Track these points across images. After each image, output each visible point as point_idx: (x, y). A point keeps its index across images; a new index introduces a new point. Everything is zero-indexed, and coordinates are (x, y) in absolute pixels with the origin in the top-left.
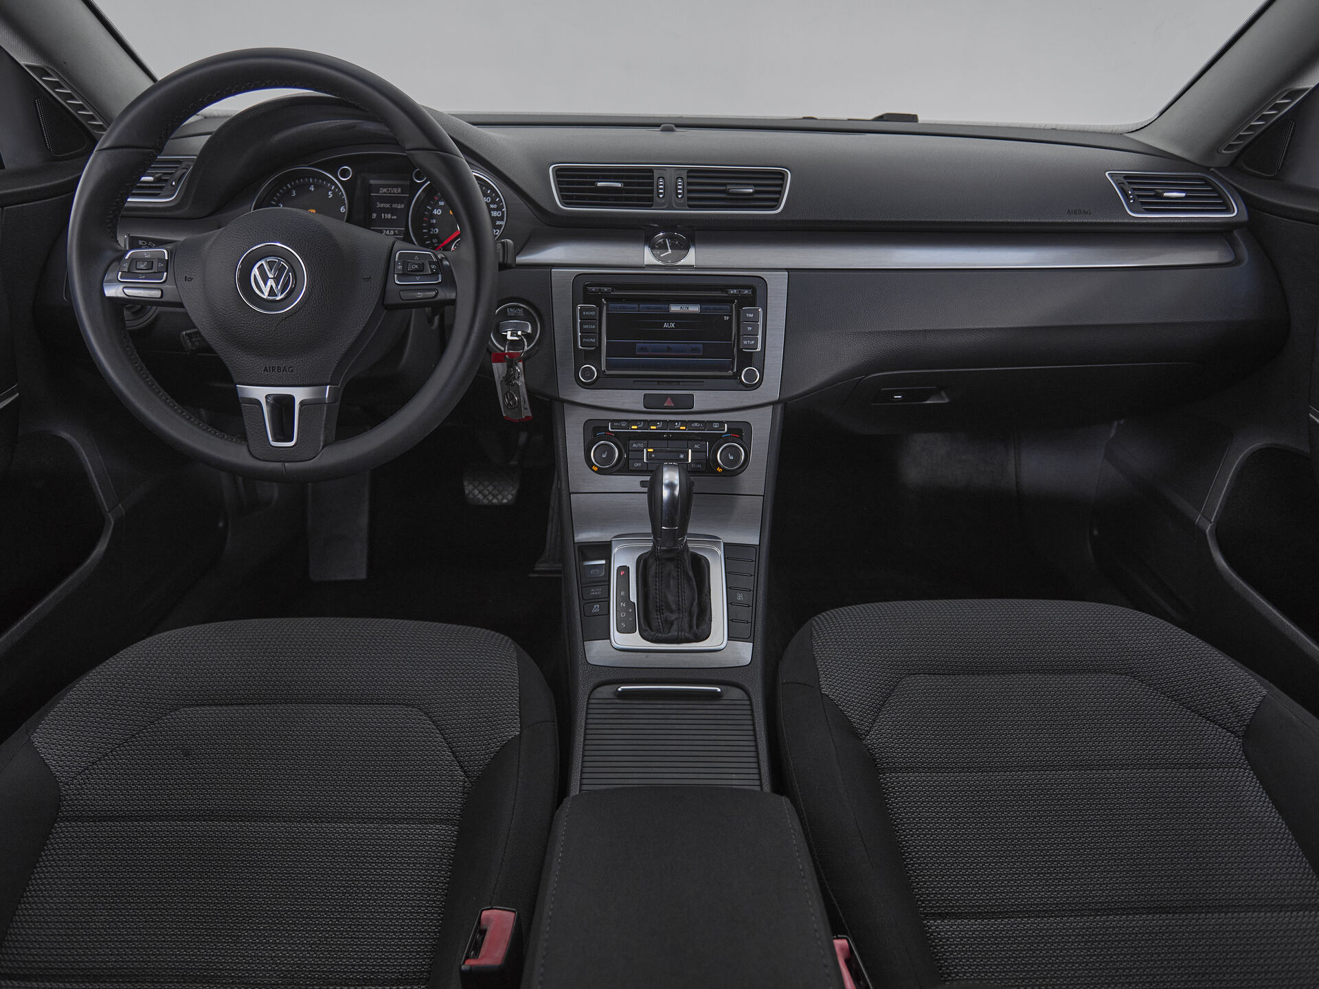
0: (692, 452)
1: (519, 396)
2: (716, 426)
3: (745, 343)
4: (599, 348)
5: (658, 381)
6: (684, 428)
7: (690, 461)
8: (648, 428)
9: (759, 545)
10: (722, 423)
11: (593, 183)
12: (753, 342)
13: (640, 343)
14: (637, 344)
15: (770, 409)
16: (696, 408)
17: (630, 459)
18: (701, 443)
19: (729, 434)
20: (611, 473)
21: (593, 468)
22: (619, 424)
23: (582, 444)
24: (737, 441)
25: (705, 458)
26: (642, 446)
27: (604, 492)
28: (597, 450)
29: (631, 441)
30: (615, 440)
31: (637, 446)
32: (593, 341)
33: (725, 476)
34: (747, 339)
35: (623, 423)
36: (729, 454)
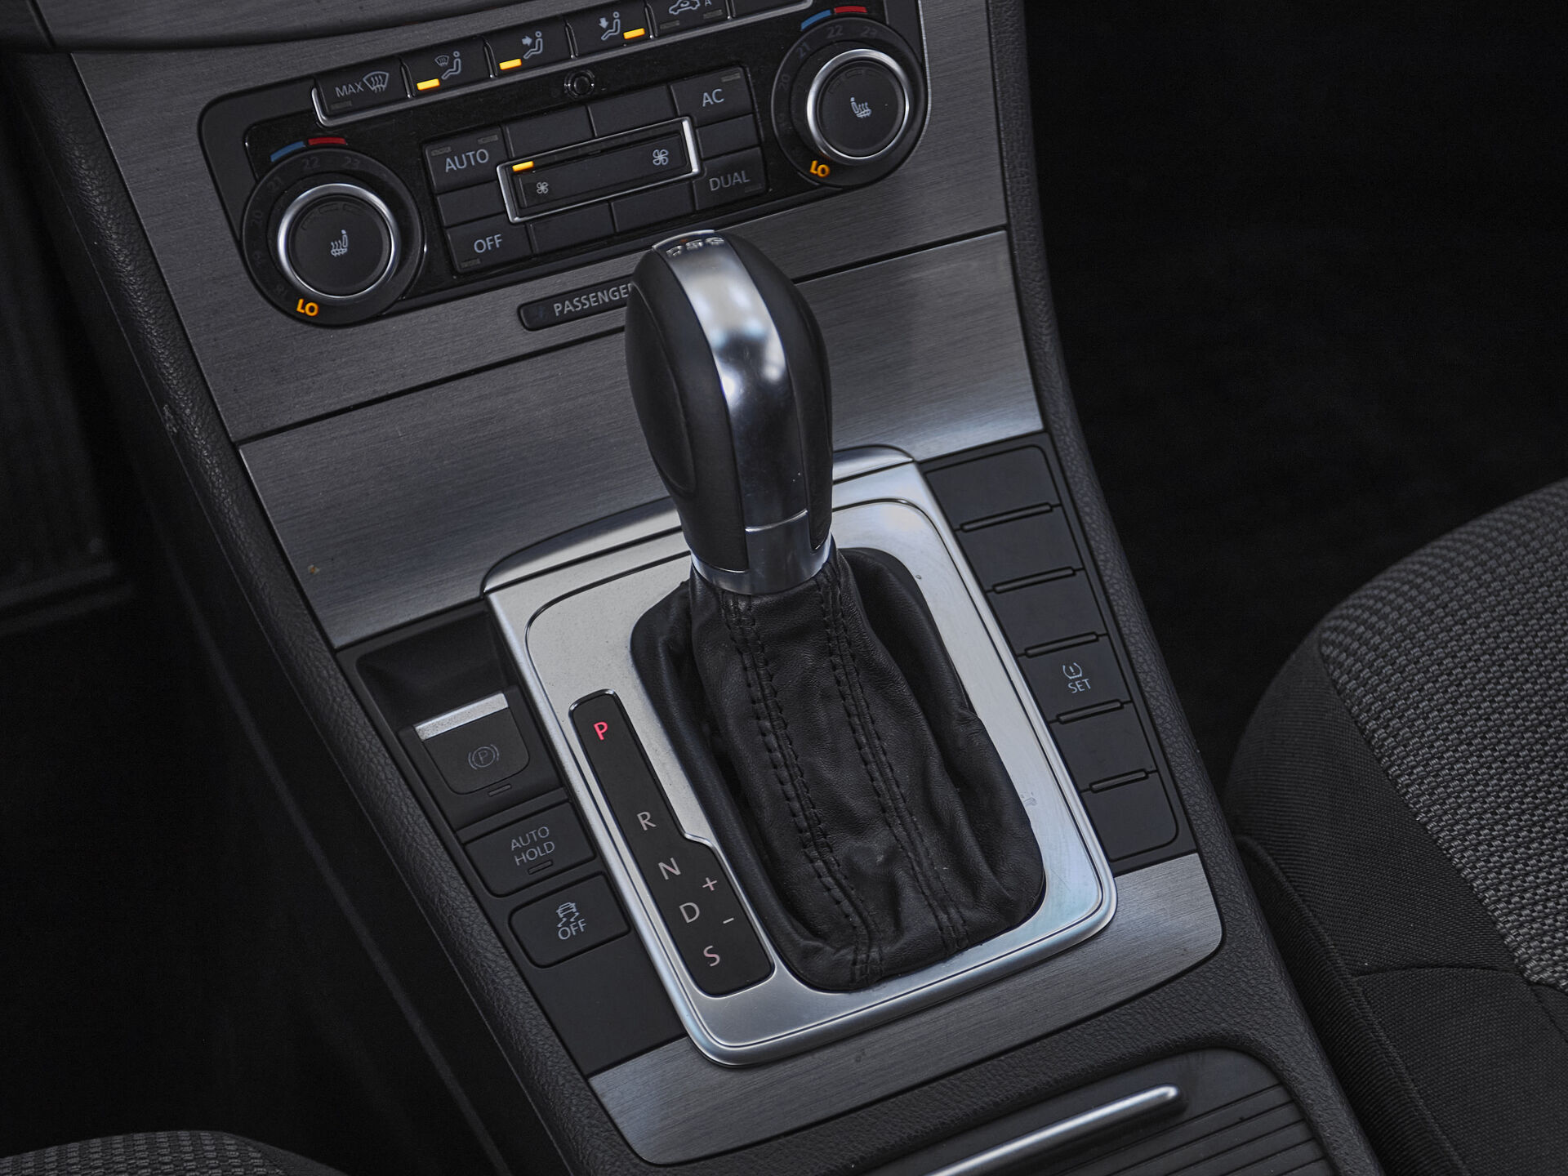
0: (693, 128)
6: (640, 32)
7: (695, 169)
8: (489, 67)
9: (1047, 428)
17: (448, 231)
18: (724, 80)
19: (827, 13)
20: (385, 310)
21: (299, 309)
22: (356, 88)
23: (221, 221)
24: (863, 35)
25: (756, 142)
26: (483, 156)
27: (376, 396)
28: (300, 230)
29: (431, 153)
30: (357, 167)
31: (462, 164)
33: (845, 189)
35: (373, 76)
36: (852, 99)
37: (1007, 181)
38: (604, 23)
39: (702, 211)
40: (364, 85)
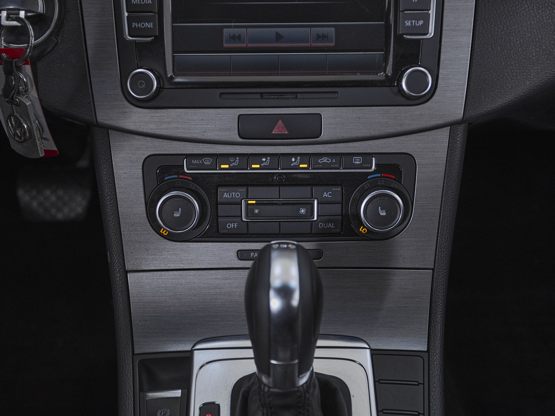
0: (318, 204)
1: (28, 119)
2: (358, 161)
3: (408, 23)
4: (160, 38)
5: (261, 94)
6: (306, 166)
7: (315, 219)
8: (248, 166)
9: (428, 351)
10: (367, 156)
12: (421, 22)
13: (230, 27)
14: (225, 30)
15: (446, 131)
16: (325, 135)
17: (219, 218)
18: (334, 189)
19: (379, 175)
20: (191, 239)
21: (161, 231)
22: (199, 162)
23: (142, 195)
24: (392, 186)
25: (340, 214)
26: (238, 195)
27: (180, 268)
28: (165, 205)
29: (219, 189)
30: (194, 188)
31: (230, 196)
32: (150, 25)
33: (372, 240)
34: (411, 17)
35: (207, 159)
36: (380, 208)
37: (437, 252)
38: (293, 160)
39: (314, 234)
40: (202, 161)
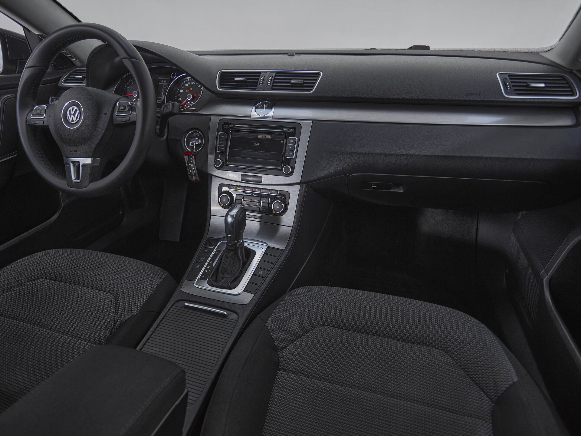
0: (262, 203)
1: (191, 170)
2: (274, 192)
3: (288, 154)
4: (225, 152)
5: (248, 169)
6: (260, 191)
7: (261, 207)
9: (284, 250)
10: (277, 191)
11: (233, 79)
12: (291, 154)
14: (242, 152)
15: (299, 186)
16: (263, 182)
18: (267, 199)
19: (279, 197)
20: (228, 208)
21: (220, 204)
24: (282, 200)
25: (267, 206)
28: (222, 197)
32: (223, 148)
33: (276, 216)
34: (289, 152)
35: (234, 186)
36: (277, 206)
38: (257, 189)
39: (260, 211)
